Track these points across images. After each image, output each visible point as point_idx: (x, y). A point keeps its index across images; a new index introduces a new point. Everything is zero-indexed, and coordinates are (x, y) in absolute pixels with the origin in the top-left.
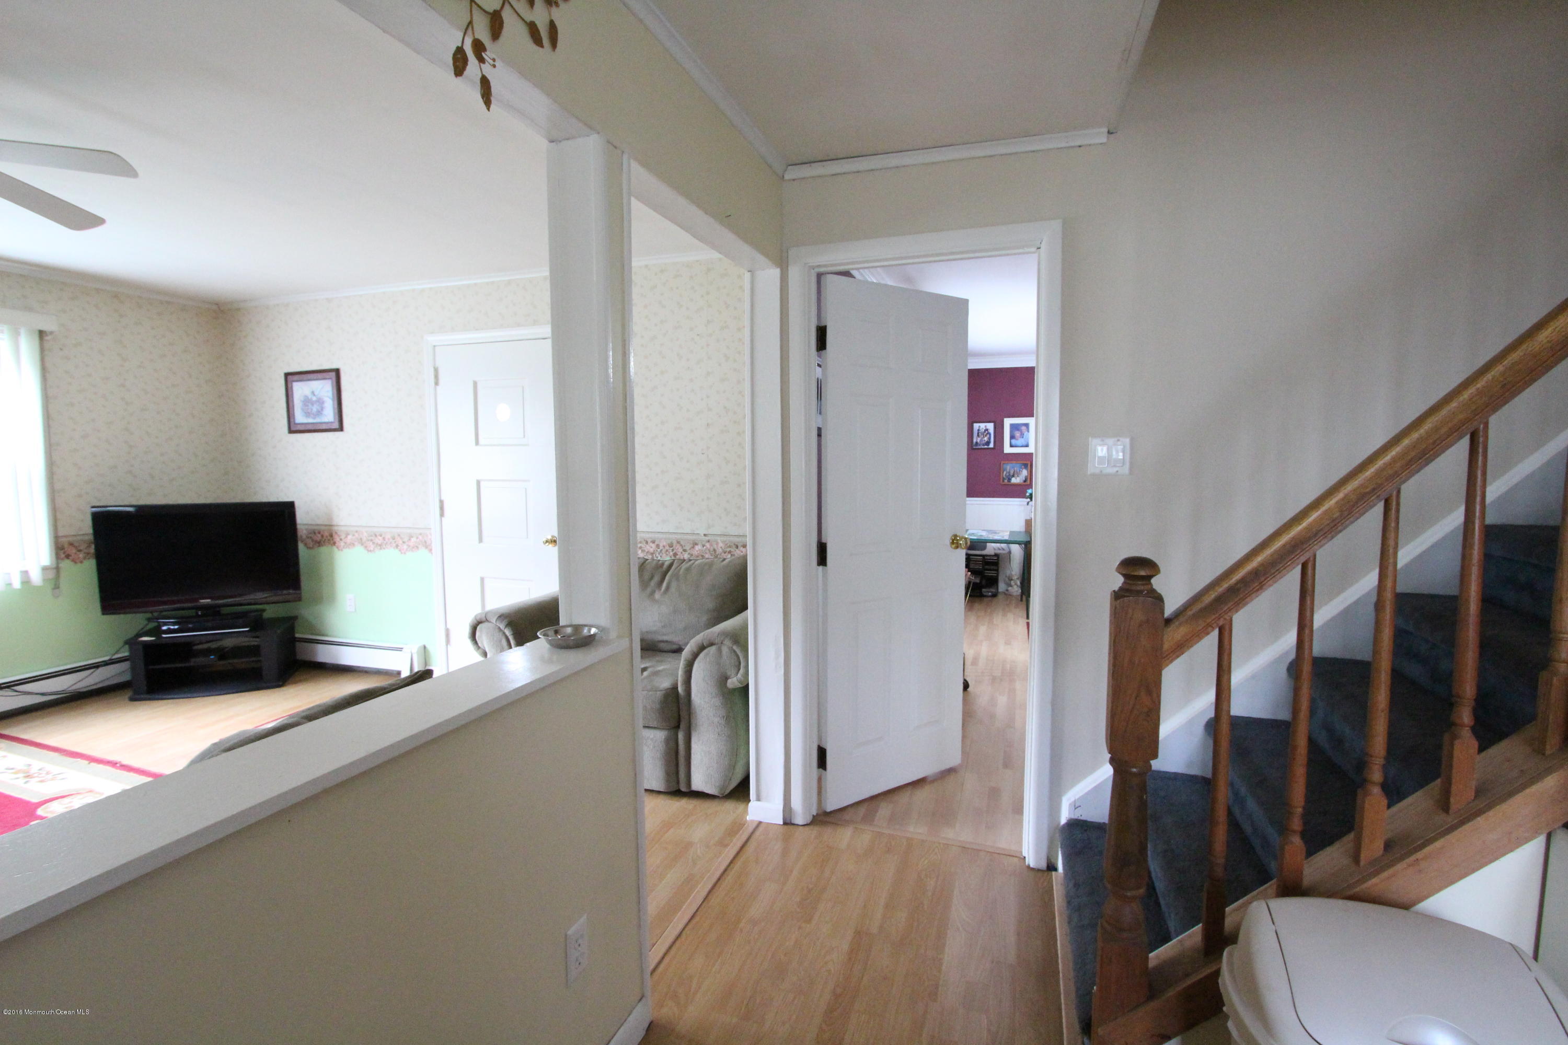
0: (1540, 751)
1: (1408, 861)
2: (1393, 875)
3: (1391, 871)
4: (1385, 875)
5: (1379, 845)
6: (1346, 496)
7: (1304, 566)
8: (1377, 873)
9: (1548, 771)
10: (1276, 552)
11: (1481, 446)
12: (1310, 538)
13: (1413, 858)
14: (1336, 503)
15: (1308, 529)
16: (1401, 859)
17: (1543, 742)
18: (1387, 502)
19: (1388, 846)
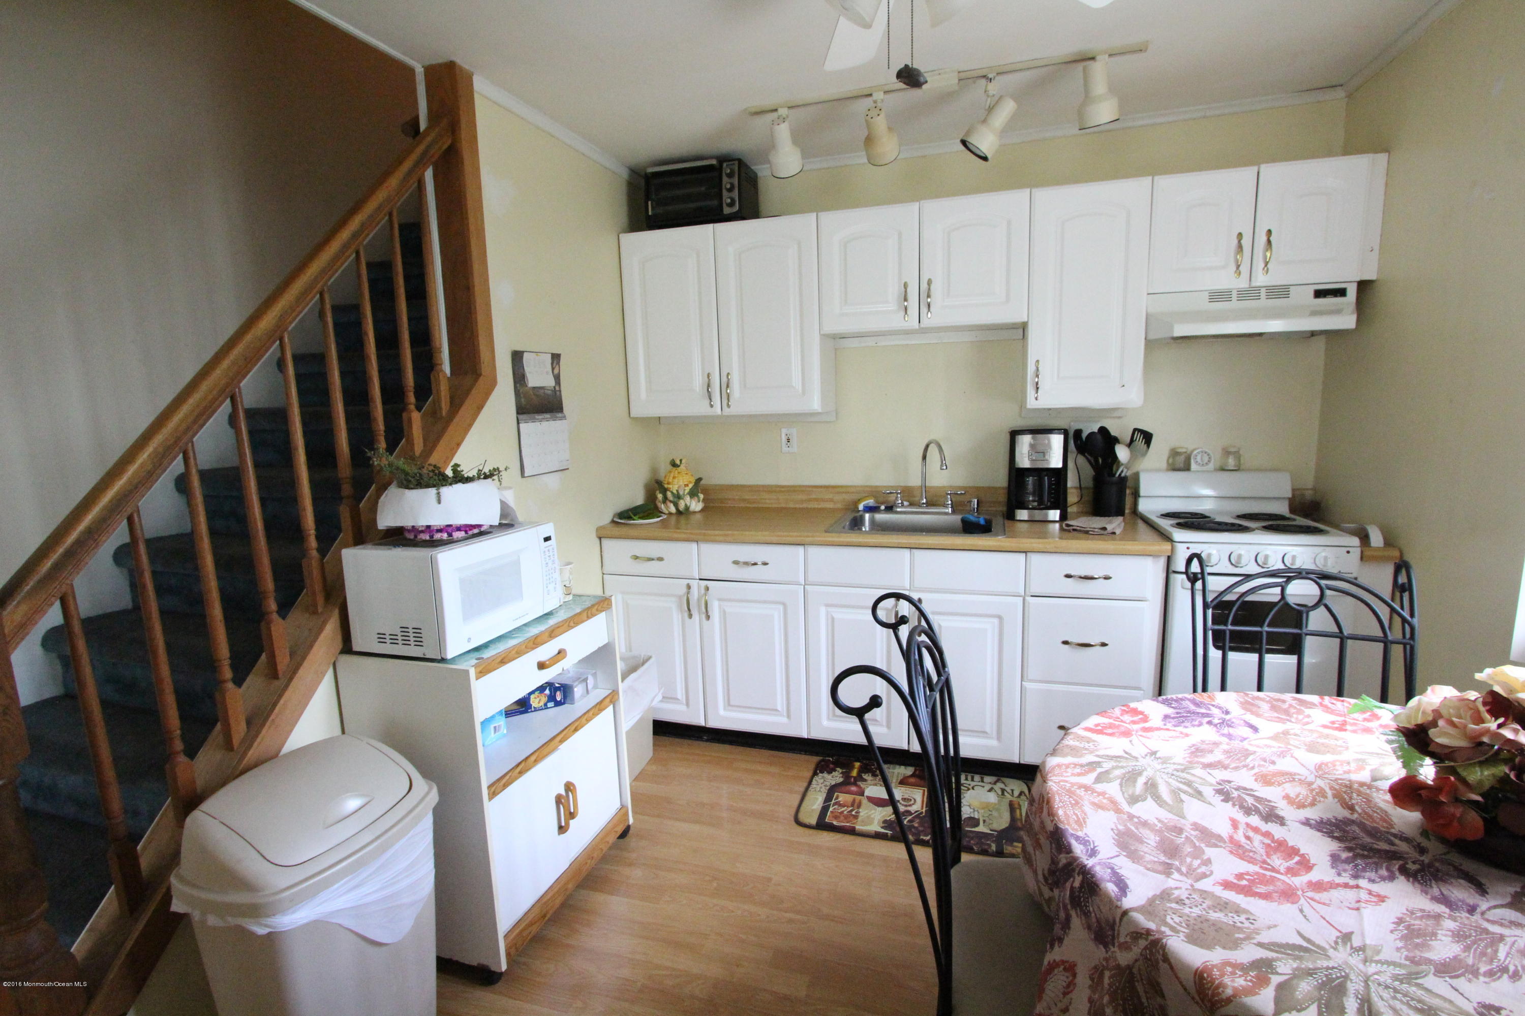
0: (315, 612)
1: (268, 724)
2: (262, 740)
3: (259, 740)
4: (256, 744)
5: (243, 725)
6: (156, 449)
7: (130, 520)
8: (250, 746)
9: (324, 623)
10: (105, 508)
11: (239, 404)
12: (131, 492)
13: (271, 719)
14: (149, 455)
15: (129, 481)
16: (263, 725)
17: (315, 605)
18: (185, 454)
19: (249, 723)
